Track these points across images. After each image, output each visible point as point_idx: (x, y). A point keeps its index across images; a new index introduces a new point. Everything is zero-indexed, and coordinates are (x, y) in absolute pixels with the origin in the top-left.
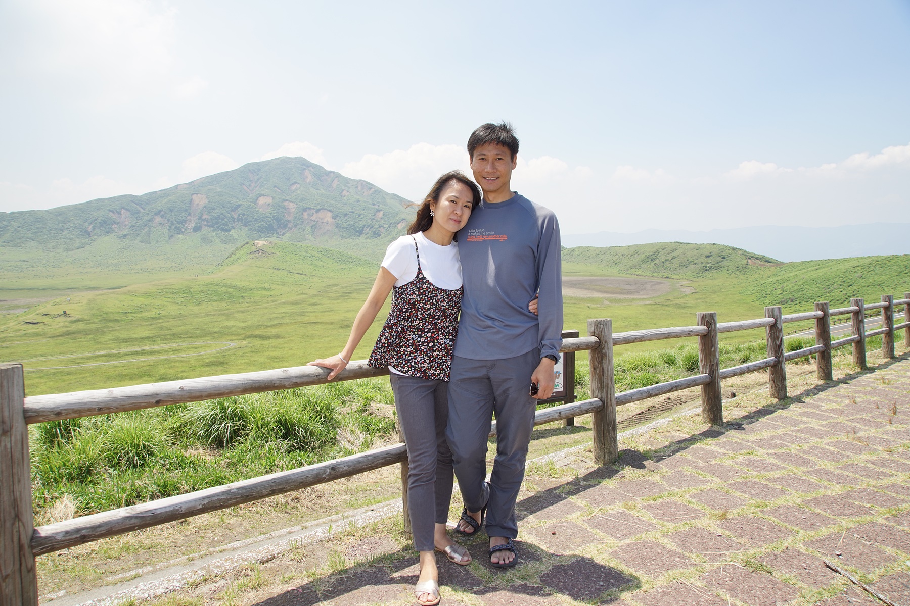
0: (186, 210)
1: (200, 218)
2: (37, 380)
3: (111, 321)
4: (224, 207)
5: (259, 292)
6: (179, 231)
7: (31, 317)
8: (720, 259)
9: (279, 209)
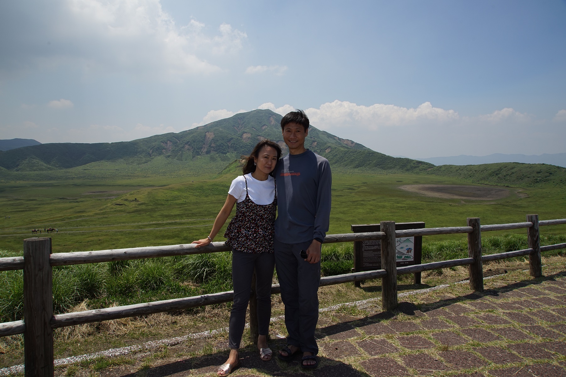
0: (202, 142)
1: (210, 146)
2: (120, 237)
3: (159, 205)
4: (223, 140)
6: (198, 154)
7: (119, 201)
8: (548, 174)
9: (255, 141)
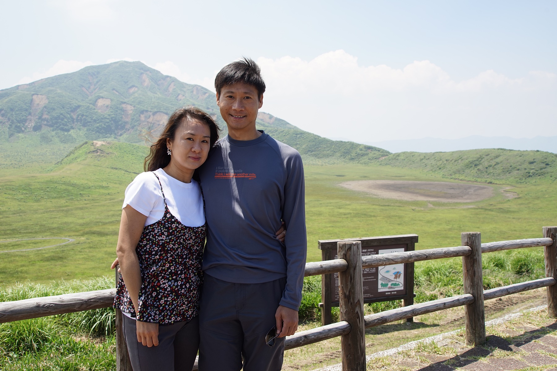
0: (26, 110)
1: (40, 118)
4: (64, 108)
5: (97, 190)
6: (19, 130)
8: (544, 165)
9: (117, 111)
